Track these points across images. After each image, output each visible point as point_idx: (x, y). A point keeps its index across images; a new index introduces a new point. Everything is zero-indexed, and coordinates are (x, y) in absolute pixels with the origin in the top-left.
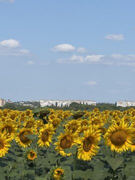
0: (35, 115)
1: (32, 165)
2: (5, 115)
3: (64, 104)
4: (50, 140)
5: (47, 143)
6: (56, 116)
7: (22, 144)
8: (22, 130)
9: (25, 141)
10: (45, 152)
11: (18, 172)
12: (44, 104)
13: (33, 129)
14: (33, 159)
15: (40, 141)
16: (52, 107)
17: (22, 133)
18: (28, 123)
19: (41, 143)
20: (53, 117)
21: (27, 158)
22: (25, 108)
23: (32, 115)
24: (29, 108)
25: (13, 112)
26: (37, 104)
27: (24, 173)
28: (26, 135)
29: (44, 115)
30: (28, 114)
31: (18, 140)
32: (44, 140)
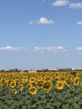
2: (60, 74)
3: (80, 69)
4: (78, 83)
5: (77, 84)
6: (78, 73)
8: (67, 79)
9: (69, 83)
10: (76, 87)
11: (68, 95)
12: (73, 69)
13: (71, 79)
14: (73, 90)
15: (75, 83)
16: (76, 70)
17: (67, 81)
18: (69, 77)
19: (75, 84)
21: (70, 90)
22: (66, 71)
23: (70, 73)
24: (68, 71)
25: (63, 72)
27: (70, 95)
28: (69, 81)
29: (74, 73)
30: (68, 73)
31: (66, 83)
32: (76, 83)
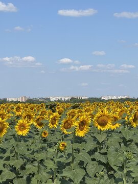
0: (47, 107)
1: (45, 141)
2: (27, 107)
3: (66, 99)
4: (57, 123)
5: (55, 126)
6: (61, 107)
7: (38, 127)
8: (38, 117)
9: (40, 124)
10: (54, 131)
11: (36, 146)
12: (53, 99)
13: (45, 116)
14: (45, 136)
15: (50, 124)
16: (58, 101)
17: (38, 119)
18: (42, 112)
19: (51, 126)
20: (58, 108)
21: (41, 136)
22: (40, 102)
23: (44, 107)
24: (43, 102)
25: (32, 105)
26: (48, 99)
27: (40, 146)
28: (41, 121)
29: (52, 107)
30: (42, 106)
31: (35, 124)
32: (53, 124)
